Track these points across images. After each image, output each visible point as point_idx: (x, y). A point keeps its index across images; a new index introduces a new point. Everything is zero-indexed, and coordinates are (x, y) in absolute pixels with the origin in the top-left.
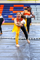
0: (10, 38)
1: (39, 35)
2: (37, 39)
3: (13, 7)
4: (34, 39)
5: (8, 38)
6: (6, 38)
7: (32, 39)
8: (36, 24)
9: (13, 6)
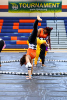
0: (13, 73)
1: (60, 68)
2: (57, 74)
3: (18, 24)
4: (53, 74)
5: (10, 73)
6: (7, 72)
7: (49, 74)
8: (56, 51)
9: (18, 22)
